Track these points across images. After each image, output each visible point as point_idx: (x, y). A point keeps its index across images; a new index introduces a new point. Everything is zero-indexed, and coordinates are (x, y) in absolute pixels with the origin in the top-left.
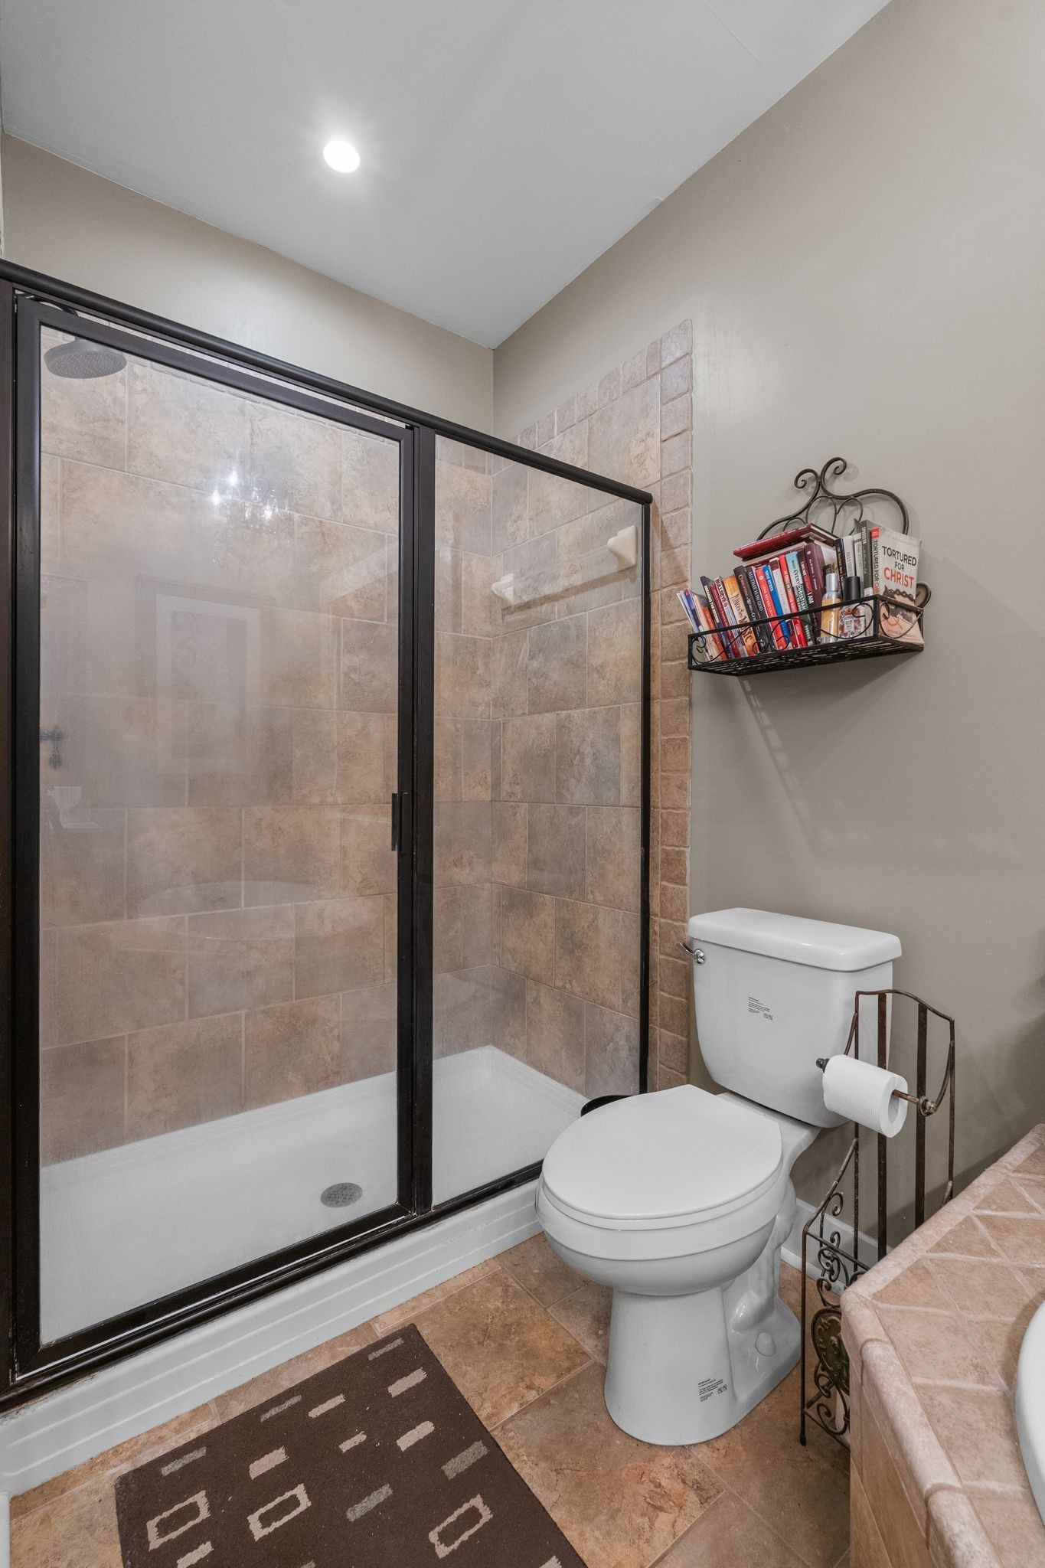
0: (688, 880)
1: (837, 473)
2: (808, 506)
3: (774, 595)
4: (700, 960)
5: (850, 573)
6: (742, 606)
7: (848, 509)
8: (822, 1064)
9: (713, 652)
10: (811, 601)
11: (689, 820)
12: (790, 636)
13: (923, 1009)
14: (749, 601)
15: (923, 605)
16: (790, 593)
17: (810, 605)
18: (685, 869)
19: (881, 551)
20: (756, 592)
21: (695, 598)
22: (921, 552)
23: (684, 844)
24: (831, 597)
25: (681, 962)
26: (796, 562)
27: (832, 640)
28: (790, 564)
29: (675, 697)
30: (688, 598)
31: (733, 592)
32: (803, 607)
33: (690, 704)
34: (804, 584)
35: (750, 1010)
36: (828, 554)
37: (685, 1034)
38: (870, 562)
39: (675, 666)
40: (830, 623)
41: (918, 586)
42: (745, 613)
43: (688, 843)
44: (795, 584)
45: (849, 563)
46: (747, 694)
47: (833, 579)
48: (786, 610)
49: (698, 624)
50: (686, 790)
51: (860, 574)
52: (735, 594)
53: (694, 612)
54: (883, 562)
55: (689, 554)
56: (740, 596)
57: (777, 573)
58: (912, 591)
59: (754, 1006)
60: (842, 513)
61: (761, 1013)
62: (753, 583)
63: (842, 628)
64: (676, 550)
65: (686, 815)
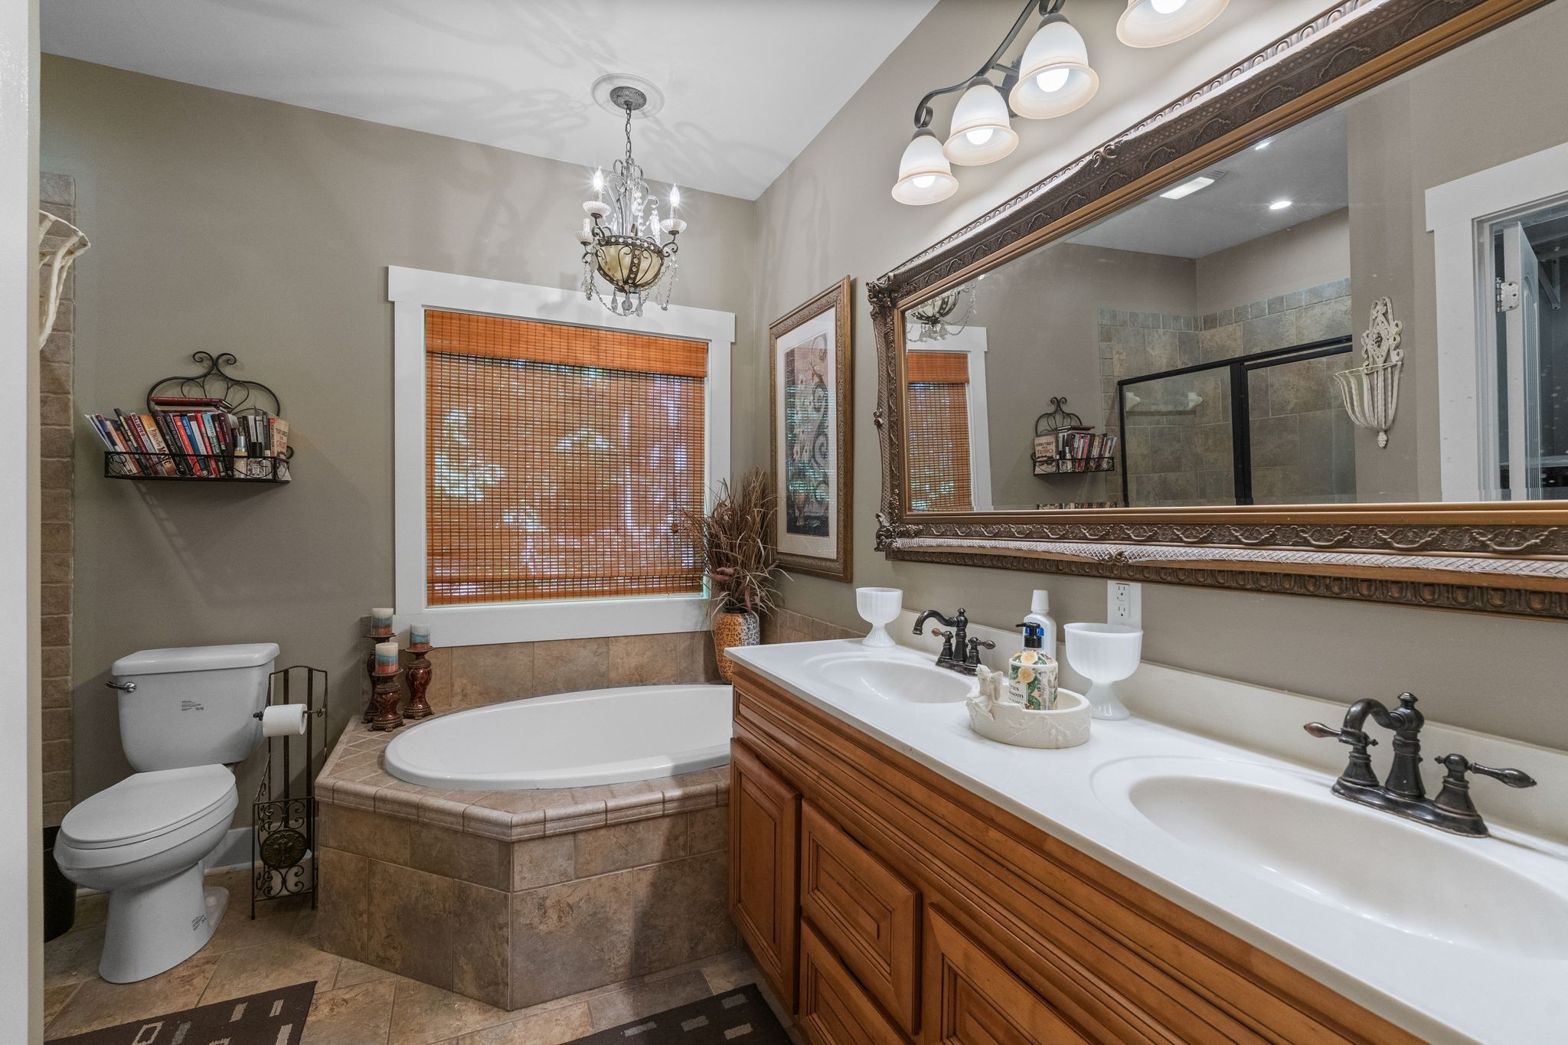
0: (71, 641)
1: (228, 362)
2: (205, 376)
3: (191, 438)
4: (131, 690)
5: (254, 439)
6: (160, 439)
7: (237, 388)
8: (259, 716)
9: (131, 467)
10: (223, 447)
11: (71, 591)
12: (207, 467)
13: (310, 671)
14: (167, 437)
15: (288, 458)
16: (206, 440)
17: (222, 451)
18: (68, 632)
19: (275, 431)
20: (174, 433)
21: (108, 423)
22: (289, 430)
23: (67, 610)
24: (242, 450)
25: (63, 709)
26: (211, 421)
27: (242, 476)
28: (206, 421)
29: (51, 488)
30: (101, 422)
31: (149, 426)
32: (217, 451)
33: (73, 496)
34: (217, 436)
35: (183, 710)
36: (232, 418)
37: (70, 766)
38: (268, 435)
39: (53, 462)
40: (241, 468)
41: (288, 447)
42: (163, 445)
43: (71, 610)
44: (210, 434)
45: (252, 431)
46: (143, 495)
47: (242, 440)
48: (203, 451)
49: (114, 444)
50: (69, 567)
51: (261, 440)
52: (152, 429)
53: (109, 435)
54: (276, 438)
55: (71, 372)
56: (157, 431)
57: (194, 424)
58: (285, 451)
59: (186, 706)
60: (232, 389)
61: (194, 709)
62: (171, 426)
63: (251, 470)
64: (53, 364)
65: (68, 588)
